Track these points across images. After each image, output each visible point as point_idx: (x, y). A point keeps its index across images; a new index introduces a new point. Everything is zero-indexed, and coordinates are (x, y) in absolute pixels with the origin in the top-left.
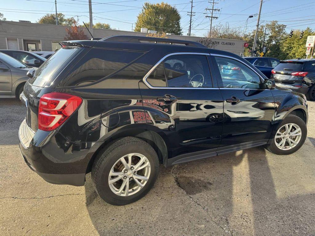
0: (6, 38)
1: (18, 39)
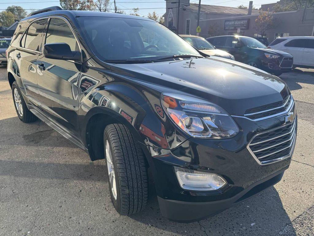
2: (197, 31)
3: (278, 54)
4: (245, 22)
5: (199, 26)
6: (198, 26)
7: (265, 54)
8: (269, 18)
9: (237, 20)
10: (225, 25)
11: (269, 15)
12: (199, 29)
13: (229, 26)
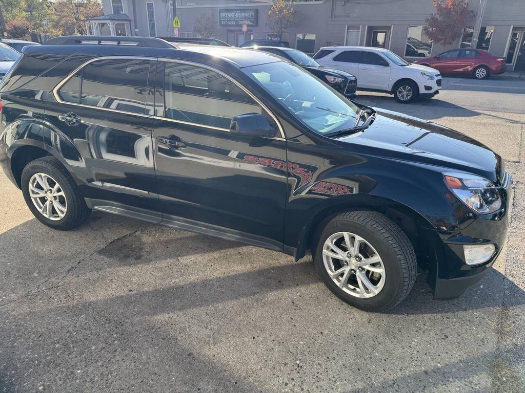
0: (347, 26)
1: (361, 26)
2: (175, 26)
3: (343, 76)
4: (252, 14)
5: (176, 18)
6: (174, 17)
7: (326, 76)
8: (288, 10)
9: (238, 10)
10: (220, 18)
11: (287, 6)
12: (177, 22)
13: (227, 20)
